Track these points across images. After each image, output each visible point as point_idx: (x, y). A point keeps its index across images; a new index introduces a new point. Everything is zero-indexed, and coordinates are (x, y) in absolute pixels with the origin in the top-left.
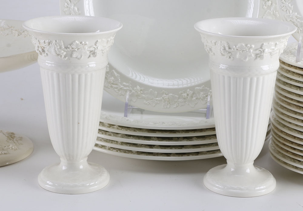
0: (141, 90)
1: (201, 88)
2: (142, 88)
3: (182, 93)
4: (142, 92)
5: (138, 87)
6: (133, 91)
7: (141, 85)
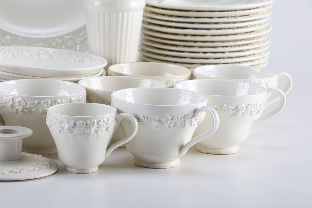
0: (11, 40)
1: (69, 37)
2: (12, 38)
3: (51, 42)
4: (12, 41)
5: (8, 37)
6: (3, 41)
7: (11, 35)
